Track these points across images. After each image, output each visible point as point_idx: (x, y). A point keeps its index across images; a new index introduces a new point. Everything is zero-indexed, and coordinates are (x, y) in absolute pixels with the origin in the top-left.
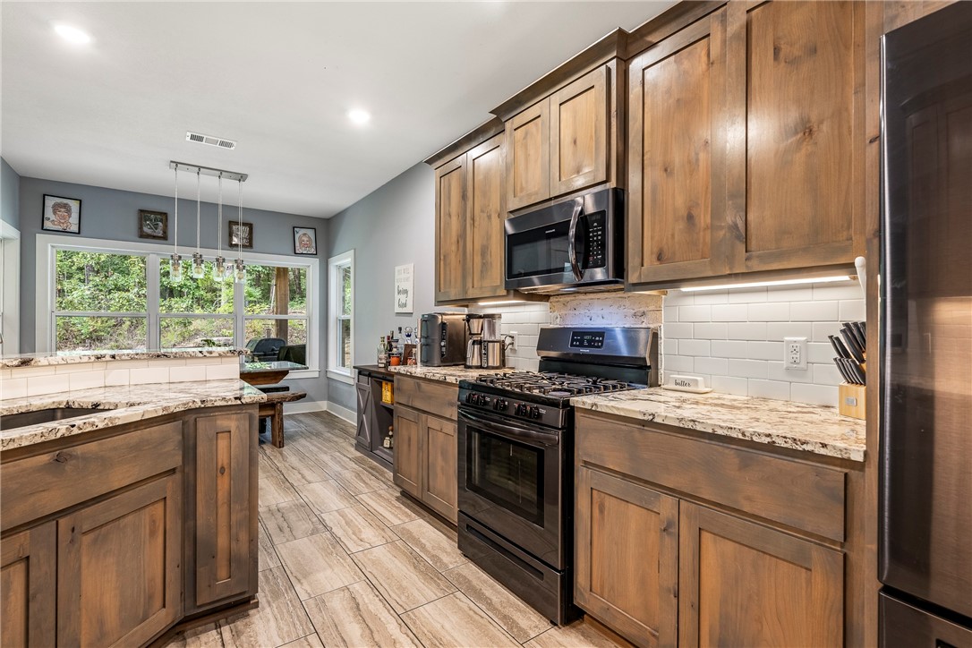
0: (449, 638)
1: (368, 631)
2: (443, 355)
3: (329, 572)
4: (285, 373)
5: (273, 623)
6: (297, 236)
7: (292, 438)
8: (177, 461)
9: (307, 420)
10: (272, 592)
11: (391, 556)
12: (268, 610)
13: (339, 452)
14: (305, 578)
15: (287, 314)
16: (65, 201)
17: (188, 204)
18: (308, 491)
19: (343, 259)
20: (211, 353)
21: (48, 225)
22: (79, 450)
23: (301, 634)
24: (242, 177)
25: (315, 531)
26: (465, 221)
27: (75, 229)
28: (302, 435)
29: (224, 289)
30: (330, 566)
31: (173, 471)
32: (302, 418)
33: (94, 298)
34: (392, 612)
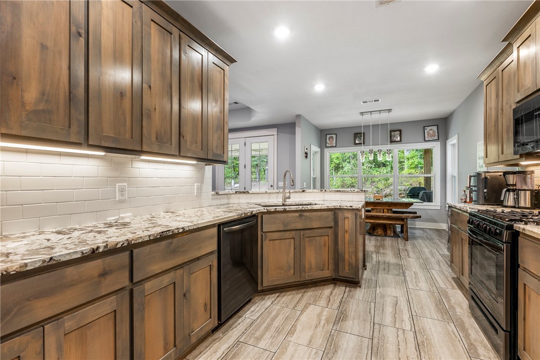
0: (430, 333)
1: (394, 312)
2: (485, 198)
3: (393, 289)
4: (411, 204)
5: (362, 294)
6: (426, 131)
7: (415, 238)
8: (332, 224)
9: (430, 232)
10: (368, 286)
11: (427, 296)
12: (363, 290)
13: (436, 250)
14: (382, 287)
15: (430, 174)
16: (332, 135)
17: (367, 127)
18: (406, 260)
19: (453, 141)
20: (354, 191)
21: (328, 145)
22: (305, 214)
23: (370, 301)
24: (390, 110)
25: (399, 275)
26: (498, 111)
27: (335, 145)
28: (422, 238)
29: (406, 161)
30: (395, 288)
31: (331, 227)
32: (428, 231)
33: (352, 169)
34: (410, 312)
